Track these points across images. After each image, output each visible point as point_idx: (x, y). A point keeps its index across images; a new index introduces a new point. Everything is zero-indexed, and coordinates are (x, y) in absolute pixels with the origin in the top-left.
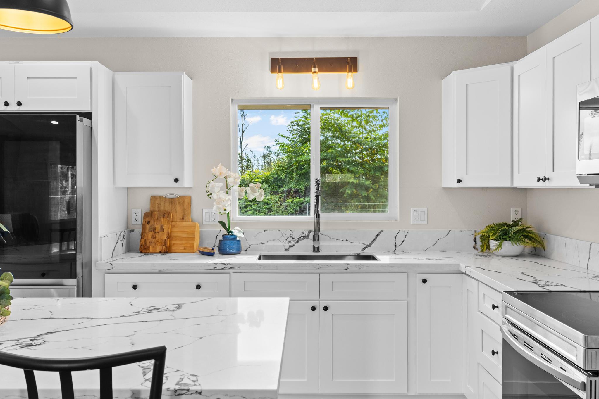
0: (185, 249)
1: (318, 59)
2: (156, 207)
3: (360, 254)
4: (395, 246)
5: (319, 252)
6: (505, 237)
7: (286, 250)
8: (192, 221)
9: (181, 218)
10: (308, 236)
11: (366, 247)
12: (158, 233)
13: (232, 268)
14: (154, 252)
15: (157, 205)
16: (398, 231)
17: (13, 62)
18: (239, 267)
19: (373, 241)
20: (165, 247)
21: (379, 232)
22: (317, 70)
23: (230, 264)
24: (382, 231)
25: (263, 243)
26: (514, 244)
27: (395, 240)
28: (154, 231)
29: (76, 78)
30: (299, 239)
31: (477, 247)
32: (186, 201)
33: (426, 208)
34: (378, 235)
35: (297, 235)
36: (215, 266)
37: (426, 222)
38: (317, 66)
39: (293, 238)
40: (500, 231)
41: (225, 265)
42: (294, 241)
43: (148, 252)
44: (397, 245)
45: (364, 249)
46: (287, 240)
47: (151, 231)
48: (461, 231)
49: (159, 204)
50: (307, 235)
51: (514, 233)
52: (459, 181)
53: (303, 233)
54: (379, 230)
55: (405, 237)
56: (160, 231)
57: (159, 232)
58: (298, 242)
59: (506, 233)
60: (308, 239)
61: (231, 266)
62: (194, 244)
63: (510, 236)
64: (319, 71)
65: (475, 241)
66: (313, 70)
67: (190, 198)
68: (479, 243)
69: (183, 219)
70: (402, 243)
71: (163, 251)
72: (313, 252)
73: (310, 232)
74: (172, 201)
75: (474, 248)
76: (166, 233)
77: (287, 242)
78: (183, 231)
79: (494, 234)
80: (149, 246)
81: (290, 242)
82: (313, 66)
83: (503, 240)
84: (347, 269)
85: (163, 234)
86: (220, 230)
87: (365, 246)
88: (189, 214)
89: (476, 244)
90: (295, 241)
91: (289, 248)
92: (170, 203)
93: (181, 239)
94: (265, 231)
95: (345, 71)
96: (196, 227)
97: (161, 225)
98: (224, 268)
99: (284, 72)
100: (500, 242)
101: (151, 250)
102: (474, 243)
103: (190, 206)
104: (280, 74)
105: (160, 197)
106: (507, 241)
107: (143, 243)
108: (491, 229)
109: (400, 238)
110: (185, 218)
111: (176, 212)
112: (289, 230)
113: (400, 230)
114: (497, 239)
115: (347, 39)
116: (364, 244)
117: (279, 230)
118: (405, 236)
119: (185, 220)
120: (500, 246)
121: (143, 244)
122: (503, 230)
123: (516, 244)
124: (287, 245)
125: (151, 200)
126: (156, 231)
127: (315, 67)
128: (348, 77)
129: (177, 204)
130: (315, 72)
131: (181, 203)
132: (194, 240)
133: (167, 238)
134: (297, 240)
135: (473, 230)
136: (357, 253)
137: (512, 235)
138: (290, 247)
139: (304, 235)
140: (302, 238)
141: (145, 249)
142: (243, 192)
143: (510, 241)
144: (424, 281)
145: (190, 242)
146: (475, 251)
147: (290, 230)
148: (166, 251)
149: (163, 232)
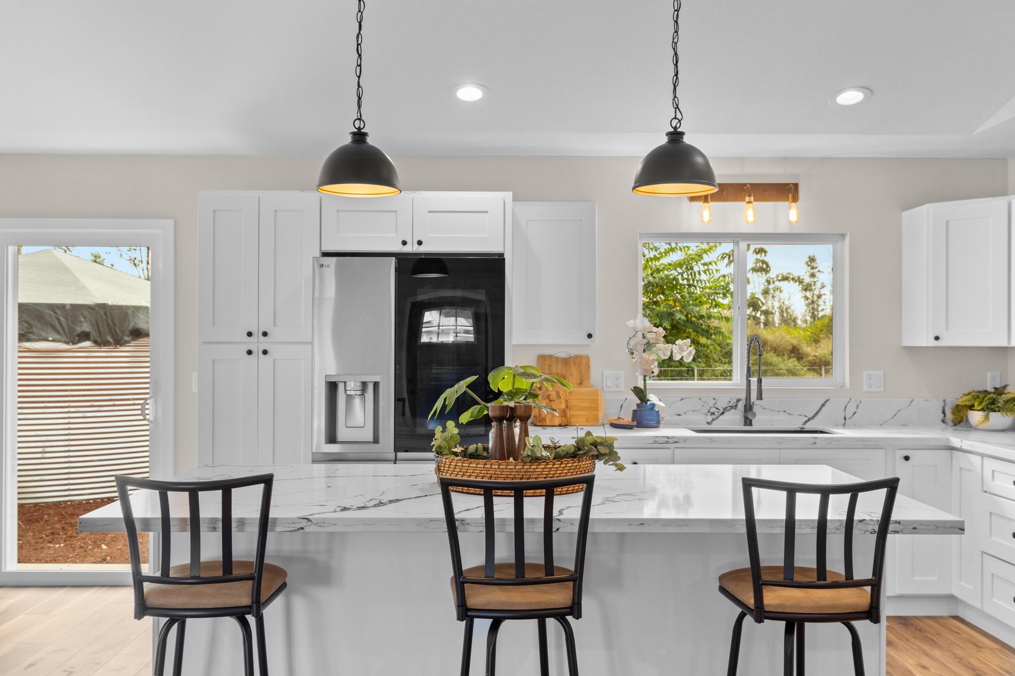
0: (587, 421)
1: (753, 185)
2: (546, 369)
3: (804, 428)
4: (845, 418)
5: (752, 426)
6: (993, 406)
7: (708, 423)
8: (592, 386)
9: (579, 382)
10: (736, 406)
11: (809, 420)
12: (553, 402)
13: (676, 442)
14: (552, 424)
15: (547, 366)
16: (848, 400)
17: (409, 192)
18: (684, 441)
19: (817, 413)
20: (565, 419)
21: (825, 401)
22: (752, 198)
23: (674, 437)
24: (828, 400)
25: (679, 415)
26: (1006, 416)
27: (845, 411)
28: (548, 399)
29: (487, 212)
30: (725, 410)
31: (946, 420)
32: (584, 361)
33: (882, 372)
34: (823, 405)
35: (722, 405)
36: (656, 440)
37: (882, 389)
38: (752, 195)
39: (717, 409)
40: (987, 399)
41: (668, 438)
42: (718, 412)
43: (544, 425)
44: (847, 417)
45: (806, 422)
46: (710, 411)
47: (545, 399)
48: (927, 400)
49: (550, 365)
50: (734, 405)
51: (1004, 401)
52: (937, 338)
53: (730, 402)
54: (826, 399)
55: (857, 408)
56: (556, 399)
57: (554, 400)
58: (723, 413)
59: (993, 402)
60: (736, 409)
61: (675, 440)
62: (598, 415)
63: (1000, 405)
64: (755, 200)
65: (944, 413)
66: (747, 199)
67: (588, 358)
68: (949, 416)
69: (581, 384)
70: (854, 415)
71: (563, 424)
72: (744, 425)
73: (738, 401)
74: (566, 361)
75: (943, 421)
76: (564, 402)
77: (710, 413)
78: (582, 399)
79: (980, 404)
80: (545, 418)
81: (713, 414)
82: (747, 195)
83: (990, 410)
84: (815, 443)
85: (560, 402)
86: (625, 398)
87: (807, 419)
88: (588, 377)
89: (945, 416)
90: (720, 413)
91: (712, 421)
92: (563, 364)
93: (582, 409)
94: (682, 399)
95: (787, 200)
96: (599, 394)
97: (557, 392)
98: (667, 442)
99: (711, 201)
100: (986, 412)
101: (548, 423)
102: (943, 415)
103: (589, 367)
104: (706, 204)
105: (551, 357)
106: (995, 411)
107: (537, 413)
108: (973, 398)
109: (851, 409)
110: (583, 383)
111: (572, 375)
112: (712, 399)
113: (850, 399)
114: (983, 410)
115: (785, 160)
116: (805, 416)
117: (700, 399)
118: (858, 406)
119: (583, 385)
120: (987, 418)
121: (537, 415)
122: (990, 399)
123: (1007, 415)
124: (710, 418)
125: (538, 359)
126: (551, 399)
127: (750, 196)
128: (790, 208)
129: (573, 365)
130: (750, 202)
131: (577, 364)
132: (598, 410)
133: (565, 407)
134: (722, 411)
135: (942, 399)
136: (800, 428)
137: (1002, 404)
138: (714, 420)
139: (731, 404)
140: (728, 408)
141: (540, 421)
142: (668, 350)
143: (999, 411)
144: (907, 458)
145: (594, 413)
146: (944, 426)
147: (714, 399)
148: (566, 423)
149: (560, 400)
